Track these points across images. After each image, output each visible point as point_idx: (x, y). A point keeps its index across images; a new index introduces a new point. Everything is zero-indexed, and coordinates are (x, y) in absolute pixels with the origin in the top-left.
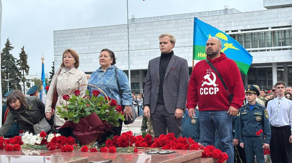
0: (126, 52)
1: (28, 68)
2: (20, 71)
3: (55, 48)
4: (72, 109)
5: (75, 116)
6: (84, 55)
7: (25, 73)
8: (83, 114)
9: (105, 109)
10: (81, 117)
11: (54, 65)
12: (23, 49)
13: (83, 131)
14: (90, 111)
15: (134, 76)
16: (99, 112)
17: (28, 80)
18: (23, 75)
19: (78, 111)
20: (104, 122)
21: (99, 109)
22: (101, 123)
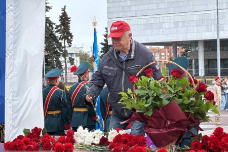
0: (213, 12)
1: (72, 36)
2: (60, 41)
3: (108, 8)
4: (143, 96)
5: (147, 105)
6: (151, 16)
7: (67, 45)
8: (158, 103)
9: (189, 97)
10: (155, 108)
11: (107, 32)
12: (64, 10)
13: (158, 128)
14: (168, 99)
15: (225, 48)
16: (181, 100)
17: (71, 54)
18: (65, 47)
19: (151, 98)
20: (188, 114)
21: (180, 97)
22: (184, 117)
